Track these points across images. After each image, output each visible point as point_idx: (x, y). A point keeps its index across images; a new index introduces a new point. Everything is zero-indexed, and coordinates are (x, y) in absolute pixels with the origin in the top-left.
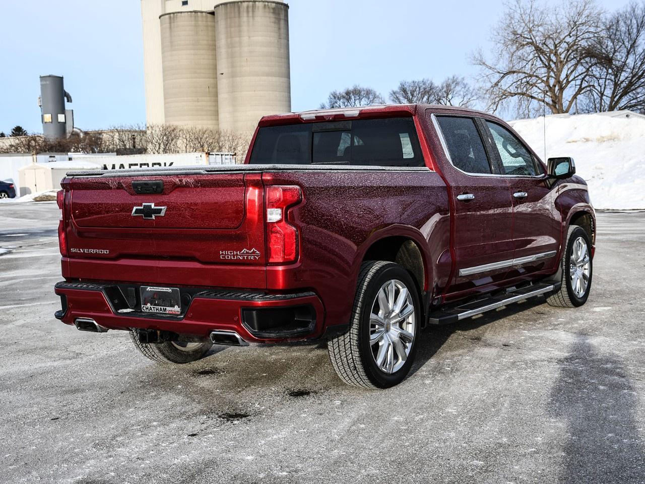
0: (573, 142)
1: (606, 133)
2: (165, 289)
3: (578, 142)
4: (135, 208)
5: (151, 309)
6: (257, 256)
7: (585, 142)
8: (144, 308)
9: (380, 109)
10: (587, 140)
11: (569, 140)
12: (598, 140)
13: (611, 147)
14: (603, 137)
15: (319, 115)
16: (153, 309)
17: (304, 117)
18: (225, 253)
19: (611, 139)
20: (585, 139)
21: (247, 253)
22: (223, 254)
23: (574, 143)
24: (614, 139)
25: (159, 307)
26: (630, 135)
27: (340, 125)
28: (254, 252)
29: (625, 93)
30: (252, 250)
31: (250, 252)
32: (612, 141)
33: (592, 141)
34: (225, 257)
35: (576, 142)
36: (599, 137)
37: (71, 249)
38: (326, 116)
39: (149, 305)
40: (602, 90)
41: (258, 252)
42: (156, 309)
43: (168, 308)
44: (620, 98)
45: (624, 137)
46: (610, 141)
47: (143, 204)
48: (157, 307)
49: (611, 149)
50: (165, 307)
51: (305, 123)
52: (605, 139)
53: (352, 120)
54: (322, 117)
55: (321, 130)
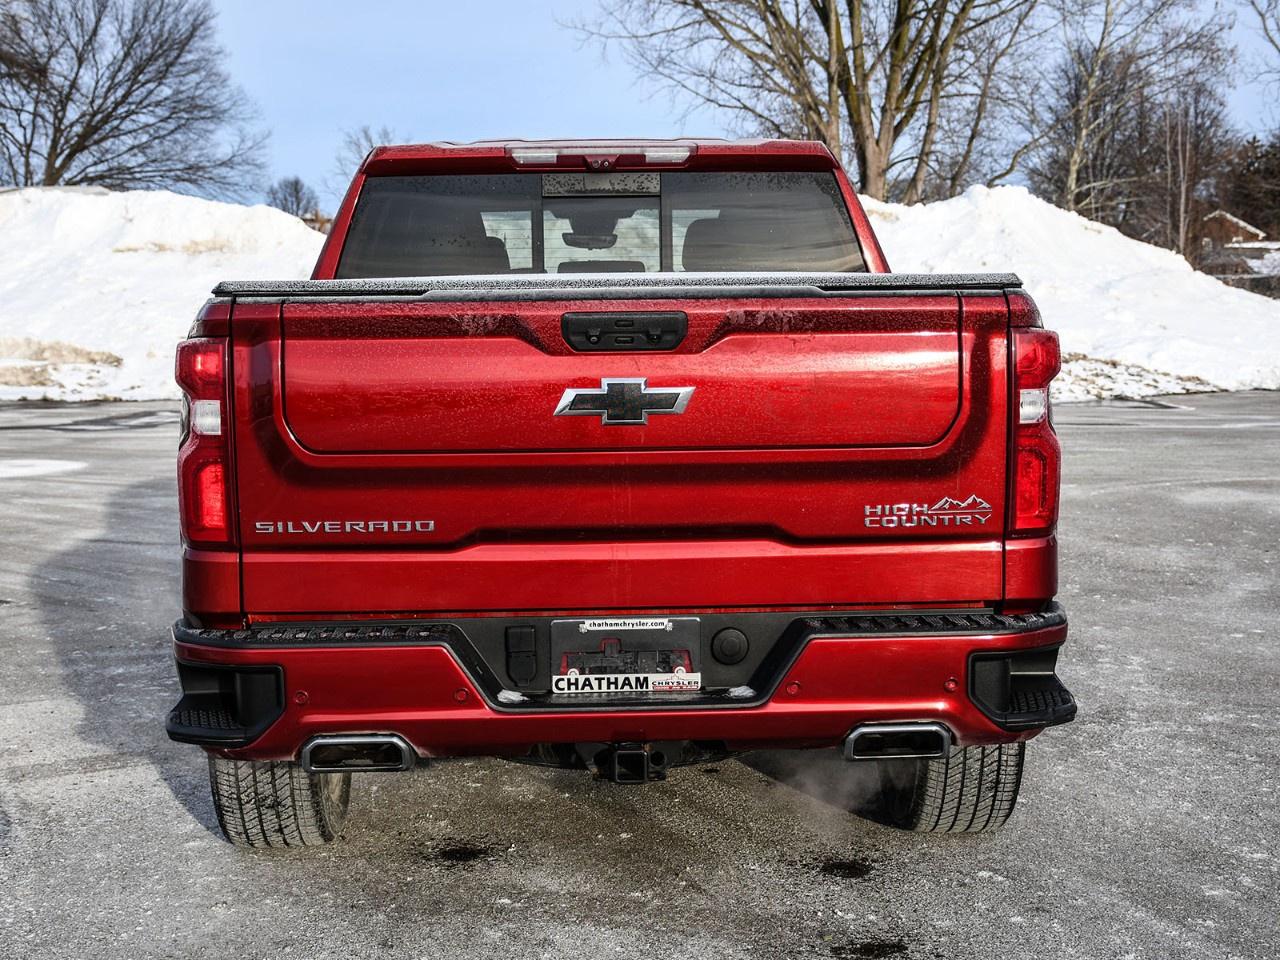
0: (129, 250)
1: (203, 235)
2: (650, 623)
3: (140, 252)
4: (569, 395)
5: (587, 683)
6: (983, 515)
7: (156, 252)
8: (562, 684)
9: (751, 148)
10: (161, 248)
11: (120, 245)
12: (186, 249)
13: (217, 266)
14: (196, 244)
15: (566, 152)
16: (595, 684)
17: (520, 155)
18: (883, 509)
19: (215, 249)
20: (156, 245)
21: (952, 506)
22: (873, 514)
23: (131, 253)
24: (221, 249)
25: (621, 678)
26: (256, 241)
27: (631, 182)
28: (974, 504)
29: (80, 147)
30: (970, 500)
31: (963, 505)
32: (218, 252)
33: (172, 250)
34: (879, 522)
35: (136, 250)
36: (187, 243)
37: (258, 525)
38: (591, 156)
39: (574, 674)
40: (28, 136)
41: (985, 505)
42: (609, 683)
43: (653, 678)
44: (70, 157)
45: (244, 245)
46: (213, 252)
47: (605, 382)
48: (612, 677)
49: (219, 269)
50: (642, 676)
51: (520, 172)
52: (201, 248)
53: (660, 171)
54: (583, 158)
55: (569, 192)
